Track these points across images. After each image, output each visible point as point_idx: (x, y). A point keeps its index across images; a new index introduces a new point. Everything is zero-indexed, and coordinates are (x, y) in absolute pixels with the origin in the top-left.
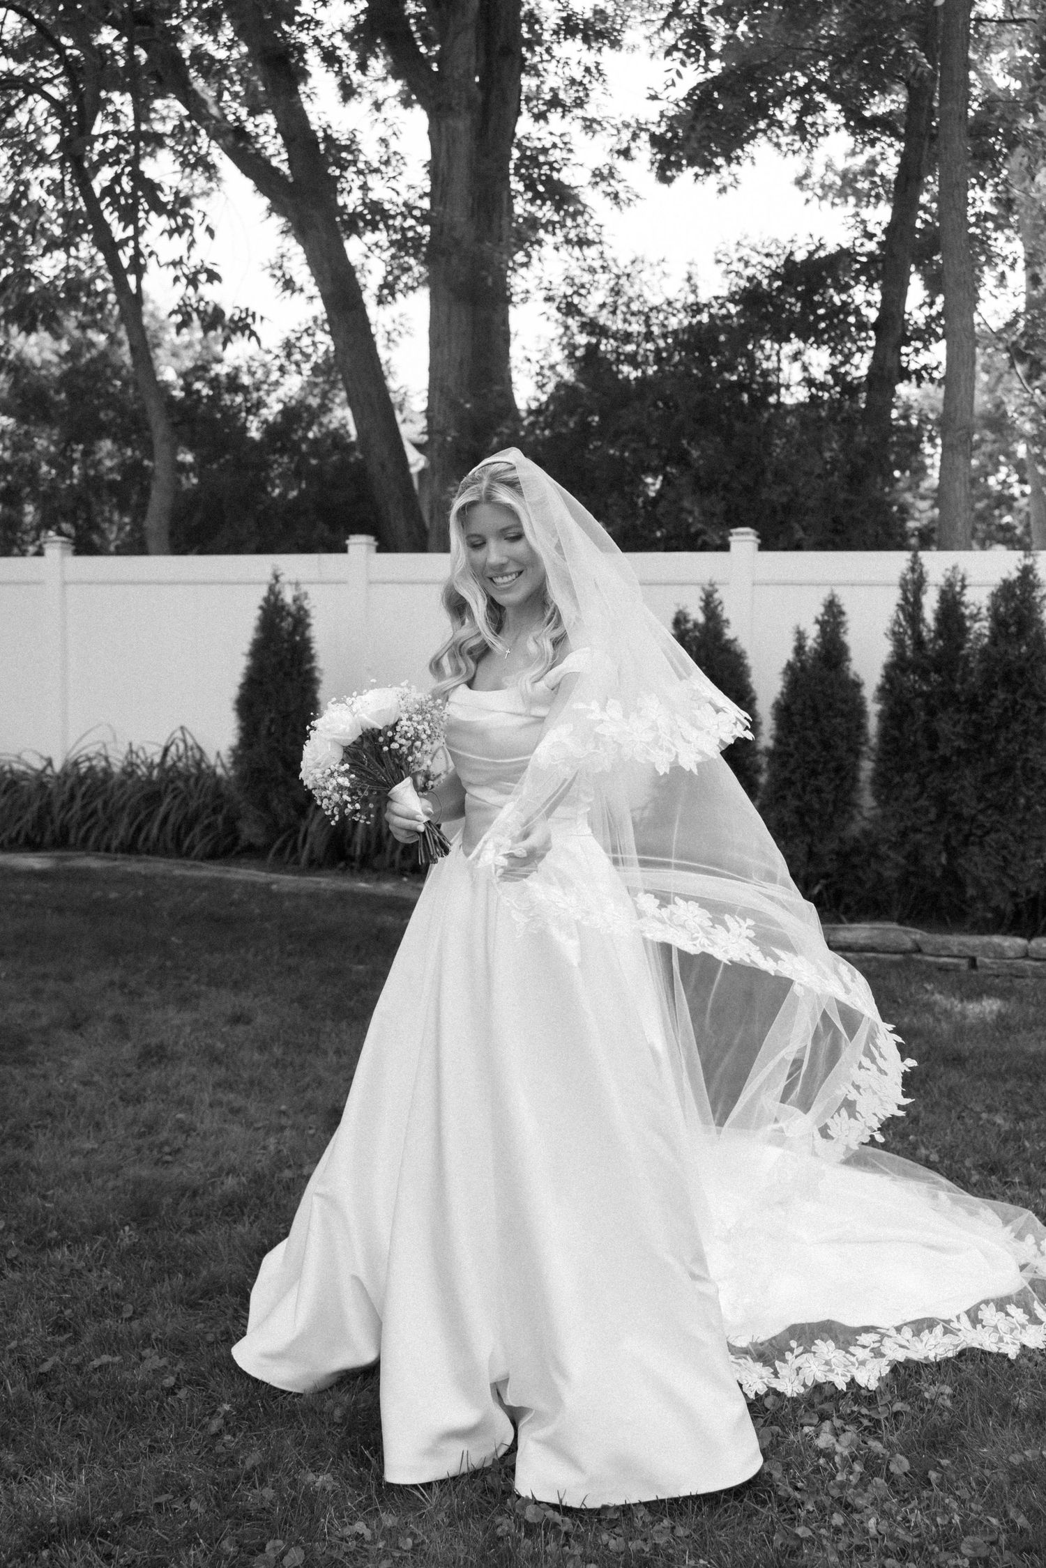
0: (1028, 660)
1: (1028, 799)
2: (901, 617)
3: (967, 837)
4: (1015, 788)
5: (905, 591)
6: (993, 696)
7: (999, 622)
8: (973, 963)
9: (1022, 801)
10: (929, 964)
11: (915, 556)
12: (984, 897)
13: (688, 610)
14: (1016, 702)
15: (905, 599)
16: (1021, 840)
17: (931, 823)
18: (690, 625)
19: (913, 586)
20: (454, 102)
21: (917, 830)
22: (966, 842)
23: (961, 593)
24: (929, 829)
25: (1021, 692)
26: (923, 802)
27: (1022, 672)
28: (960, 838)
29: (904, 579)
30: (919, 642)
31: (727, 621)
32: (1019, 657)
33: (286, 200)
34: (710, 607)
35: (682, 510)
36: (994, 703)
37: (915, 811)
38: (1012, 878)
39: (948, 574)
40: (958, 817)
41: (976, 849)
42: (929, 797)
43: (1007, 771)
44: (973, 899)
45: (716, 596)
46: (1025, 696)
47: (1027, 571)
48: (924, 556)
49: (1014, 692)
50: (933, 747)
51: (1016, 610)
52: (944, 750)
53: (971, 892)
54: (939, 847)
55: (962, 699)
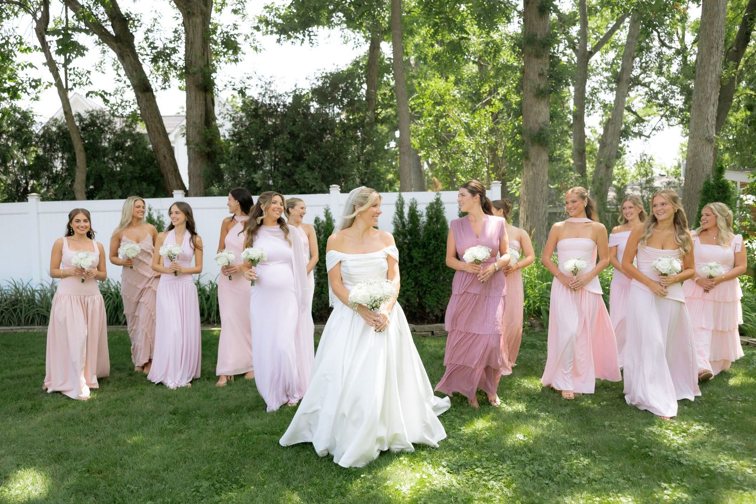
0: (441, 230)
1: (444, 277)
2: (397, 216)
3: (425, 292)
4: (440, 274)
5: (397, 207)
6: (430, 243)
7: (430, 218)
8: (433, 333)
9: (441, 278)
10: (419, 335)
11: (400, 195)
12: (432, 312)
13: (319, 217)
14: (438, 245)
15: (398, 210)
16: (443, 292)
17: (413, 287)
18: (321, 222)
19: (400, 205)
20: (195, 12)
21: (408, 290)
22: (425, 293)
23: (416, 208)
24: (412, 290)
25: (440, 240)
26: (410, 281)
27: (439, 234)
28: (423, 292)
29: (397, 203)
30: (404, 225)
31: (334, 220)
32: (438, 229)
33: (115, 44)
34: (327, 214)
35: (305, 178)
36: (431, 245)
37: (407, 284)
38: (441, 304)
39: (411, 201)
40: (422, 285)
41: (428, 296)
42: (412, 279)
43: (437, 268)
44: (428, 313)
45: (329, 211)
46: (440, 242)
47: (438, 199)
48: (403, 194)
49: (437, 241)
50: (411, 261)
51: (435, 213)
52: (415, 262)
53: (428, 310)
54: (416, 296)
55: (420, 244)
